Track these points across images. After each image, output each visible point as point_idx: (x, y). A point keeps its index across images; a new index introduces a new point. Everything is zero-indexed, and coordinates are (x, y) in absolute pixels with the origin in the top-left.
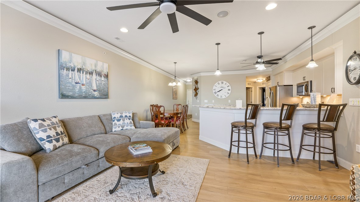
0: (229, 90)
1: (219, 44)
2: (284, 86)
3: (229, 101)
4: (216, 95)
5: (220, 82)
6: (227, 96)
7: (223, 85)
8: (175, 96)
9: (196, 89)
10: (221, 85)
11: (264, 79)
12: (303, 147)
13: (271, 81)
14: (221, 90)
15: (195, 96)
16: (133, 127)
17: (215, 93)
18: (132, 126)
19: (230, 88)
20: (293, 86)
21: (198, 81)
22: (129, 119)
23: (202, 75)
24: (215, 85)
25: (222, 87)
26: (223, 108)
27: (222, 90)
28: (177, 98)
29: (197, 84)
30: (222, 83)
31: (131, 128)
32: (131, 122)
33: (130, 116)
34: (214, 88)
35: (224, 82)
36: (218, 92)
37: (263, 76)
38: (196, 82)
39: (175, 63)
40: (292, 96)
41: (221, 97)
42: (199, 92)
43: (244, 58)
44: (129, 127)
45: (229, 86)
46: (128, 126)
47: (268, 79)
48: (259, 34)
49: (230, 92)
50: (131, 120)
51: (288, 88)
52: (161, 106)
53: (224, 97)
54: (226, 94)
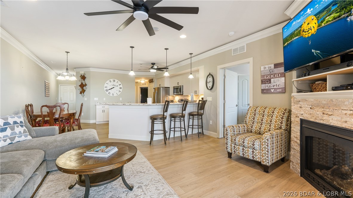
0: (121, 88)
1: (133, 47)
2: (165, 87)
3: (121, 99)
4: (107, 93)
5: (112, 80)
6: (119, 94)
7: (115, 83)
8: (48, 93)
9: (82, 86)
10: (112, 83)
11: (147, 81)
12: (189, 127)
13: (154, 83)
14: (112, 88)
15: (81, 93)
16: (29, 137)
17: (107, 90)
18: (27, 136)
19: (121, 86)
20: (170, 88)
21: (85, 76)
22: (22, 126)
23: (91, 70)
24: (107, 82)
25: (114, 85)
26: (129, 104)
27: (114, 88)
28: (49, 95)
29: (84, 80)
30: (114, 81)
31: (26, 138)
32: (24, 130)
33: (21, 122)
34: (106, 85)
35: (116, 80)
36: (109, 89)
37: (146, 78)
38: (83, 77)
39: (67, 52)
40: (169, 95)
41: (113, 94)
42: (87, 88)
43: (141, 63)
44: (23, 138)
45: (120, 85)
46: (21, 136)
47: (151, 81)
48: (165, 49)
49: (121, 90)
50: (24, 128)
51: (167, 89)
52: (55, 106)
53: (115, 95)
54: (118, 92)
